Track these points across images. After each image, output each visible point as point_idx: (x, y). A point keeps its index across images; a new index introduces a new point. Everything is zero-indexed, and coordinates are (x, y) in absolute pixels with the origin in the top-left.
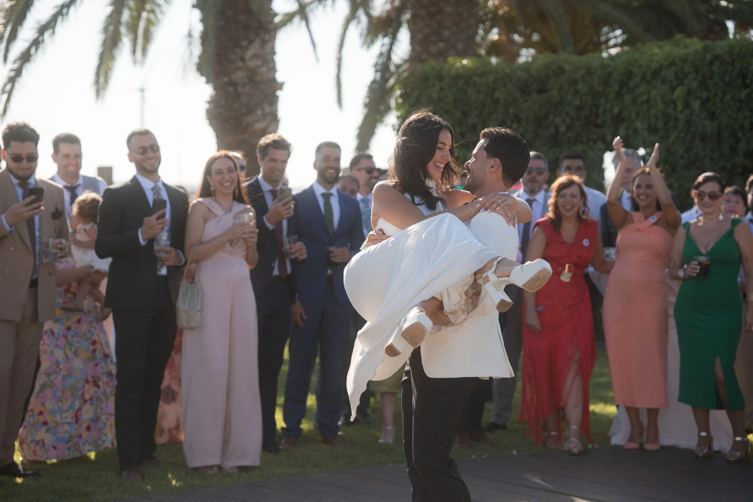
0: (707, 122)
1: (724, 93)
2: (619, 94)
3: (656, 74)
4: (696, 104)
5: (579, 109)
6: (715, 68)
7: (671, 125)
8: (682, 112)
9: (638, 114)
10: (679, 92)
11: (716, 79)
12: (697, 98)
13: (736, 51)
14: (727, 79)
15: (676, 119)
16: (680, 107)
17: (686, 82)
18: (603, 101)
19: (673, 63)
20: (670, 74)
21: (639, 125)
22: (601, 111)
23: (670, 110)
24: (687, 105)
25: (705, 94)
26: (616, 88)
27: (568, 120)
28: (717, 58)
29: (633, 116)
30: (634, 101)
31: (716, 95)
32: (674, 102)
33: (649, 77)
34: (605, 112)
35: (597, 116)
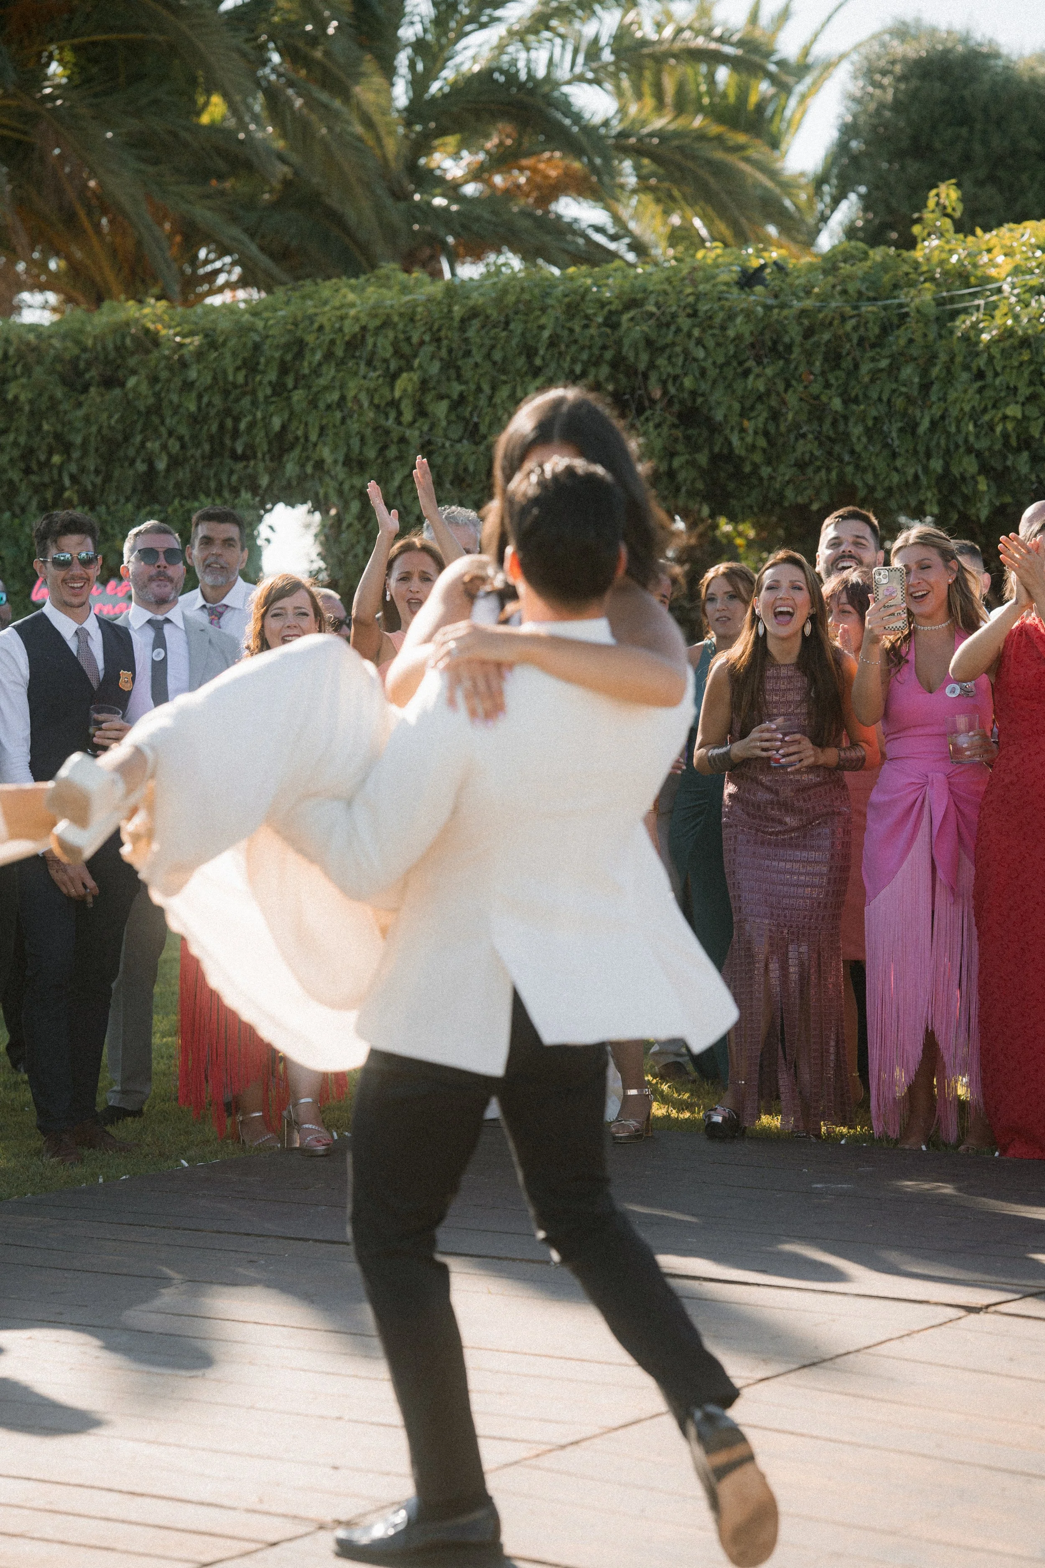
0: (465, 447)
1: (494, 388)
2: (279, 389)
3: (354, 344)
4: (441, 409)
5: (195, 420)
6: (471, 333)
7: (392, 452)
8: (411, 425)
9: (322, 429)
10: (406, 383)
11: (477, 357)
12: (441, 397)
13: (511, 299)
14: (497, 356)
15: (403, 440)
16: (408, 416)
17: (416, 363)
18: (246, 401)
19: (387, 323)
20: (384, 345)
21: (326, 453)
22: (243, 426)
23: (390, 423)
24: (421, 412)
25: (456, 388)
26: (272, 376)
27: (174, 446)
28: (474, 313)
29: (313, 437)
30: (313, 403)
31: (479, 389)
32: (394, 404)
33: (339, 352)
34: (252, 425)
35: (236, 434)
